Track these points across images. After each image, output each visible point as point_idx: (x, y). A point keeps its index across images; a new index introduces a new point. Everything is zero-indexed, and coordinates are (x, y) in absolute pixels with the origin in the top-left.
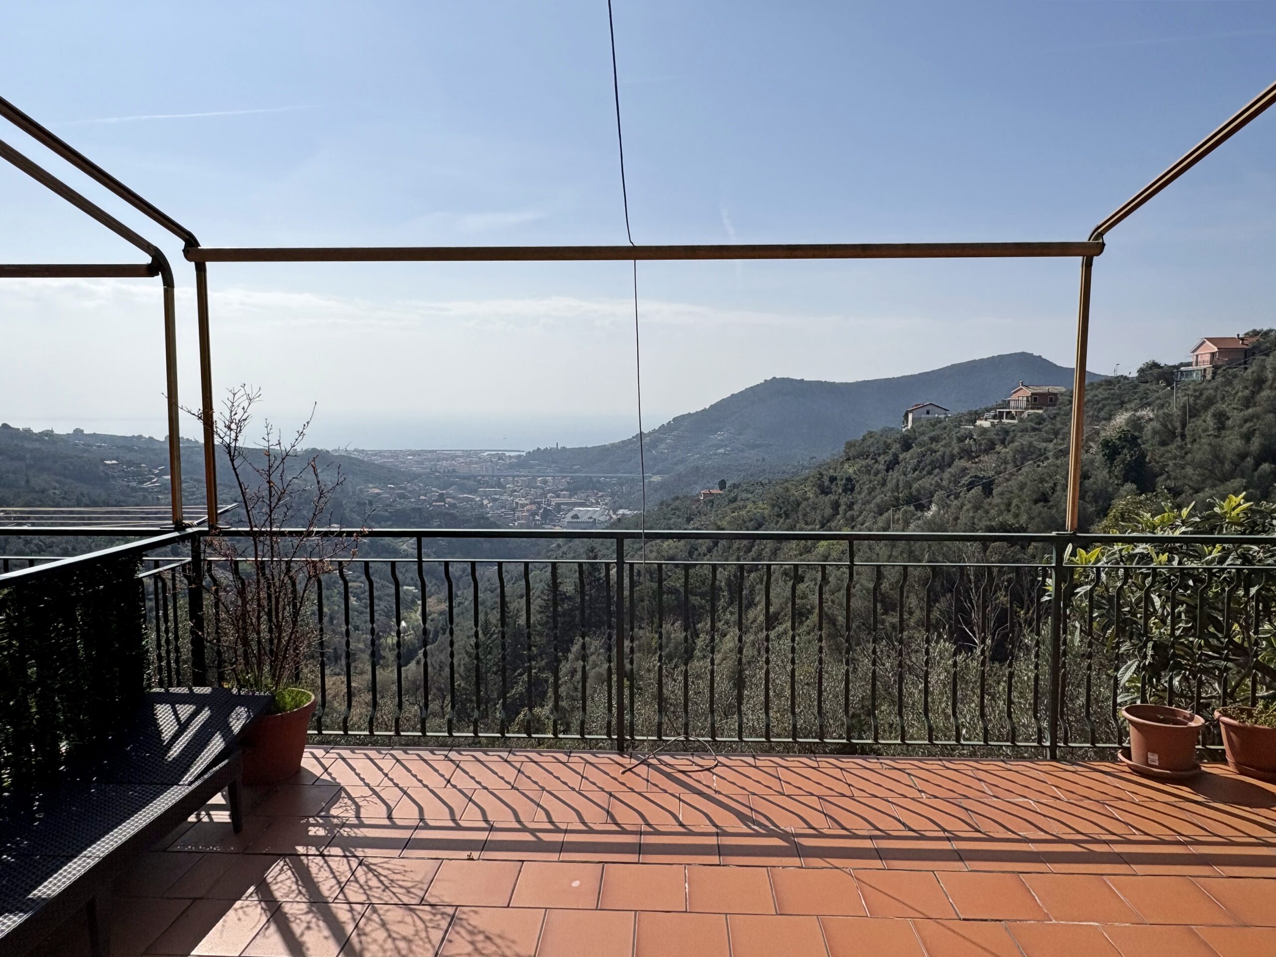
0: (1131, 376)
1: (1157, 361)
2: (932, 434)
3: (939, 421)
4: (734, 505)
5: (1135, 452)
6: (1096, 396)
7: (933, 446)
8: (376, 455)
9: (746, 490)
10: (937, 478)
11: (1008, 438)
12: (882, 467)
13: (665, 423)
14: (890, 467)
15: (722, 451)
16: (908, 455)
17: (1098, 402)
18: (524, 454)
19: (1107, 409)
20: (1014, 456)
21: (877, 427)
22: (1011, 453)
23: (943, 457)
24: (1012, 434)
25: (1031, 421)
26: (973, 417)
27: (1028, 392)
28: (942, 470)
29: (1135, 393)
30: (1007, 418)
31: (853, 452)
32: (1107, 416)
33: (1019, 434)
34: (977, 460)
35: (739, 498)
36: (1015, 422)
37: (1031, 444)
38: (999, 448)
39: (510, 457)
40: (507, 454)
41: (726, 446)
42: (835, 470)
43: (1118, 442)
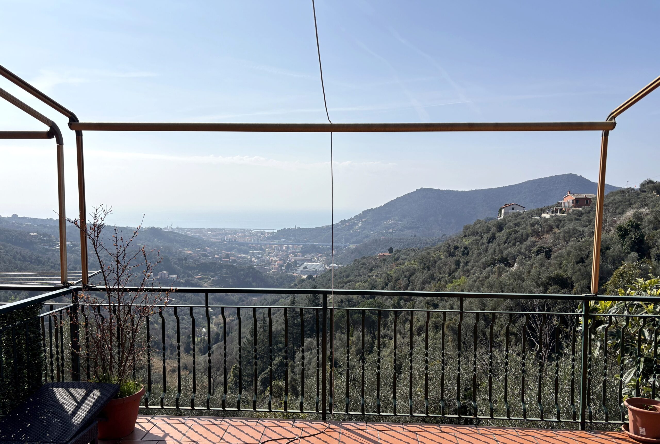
0: (636, 188)
1: (652, 179)
2: (515, 222)
3: (520, 214)
4: (398, 262)
5: (638, 234)
6: (614, 200)
7: (516, 228)
8: (189, 231)
9: (405, 253)
10: (518, 248)
11: (561, 225)
12: (485, 241)
13: (358, 214)
14: (489, 241)
15: (391, 230)
16: (501, 234)
17: (616, 204)
18: (276, 231)
19: (620, 208)
20: (564, 235)
21: (482, 218)
22: (562, 234)
23: (522, 236)
24: (563, 222)
25: (575, 214)
26: (540, 212)
27: (574, 198)
28: (521, 243)
29: (638, 198)
30: (560, 213)
31: (468, 232)
32: (621, 212)
33: (568, 222)
34: (542, 237)
35: (400, 259)
36: (565, 215)
37: (574, 229)
38: (555, 230)
39: (268, 233)
40: (266, 231)
41: (393, 228)
42: (457, 242)
43: (627, 228)
